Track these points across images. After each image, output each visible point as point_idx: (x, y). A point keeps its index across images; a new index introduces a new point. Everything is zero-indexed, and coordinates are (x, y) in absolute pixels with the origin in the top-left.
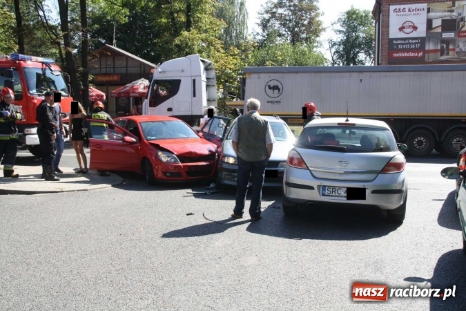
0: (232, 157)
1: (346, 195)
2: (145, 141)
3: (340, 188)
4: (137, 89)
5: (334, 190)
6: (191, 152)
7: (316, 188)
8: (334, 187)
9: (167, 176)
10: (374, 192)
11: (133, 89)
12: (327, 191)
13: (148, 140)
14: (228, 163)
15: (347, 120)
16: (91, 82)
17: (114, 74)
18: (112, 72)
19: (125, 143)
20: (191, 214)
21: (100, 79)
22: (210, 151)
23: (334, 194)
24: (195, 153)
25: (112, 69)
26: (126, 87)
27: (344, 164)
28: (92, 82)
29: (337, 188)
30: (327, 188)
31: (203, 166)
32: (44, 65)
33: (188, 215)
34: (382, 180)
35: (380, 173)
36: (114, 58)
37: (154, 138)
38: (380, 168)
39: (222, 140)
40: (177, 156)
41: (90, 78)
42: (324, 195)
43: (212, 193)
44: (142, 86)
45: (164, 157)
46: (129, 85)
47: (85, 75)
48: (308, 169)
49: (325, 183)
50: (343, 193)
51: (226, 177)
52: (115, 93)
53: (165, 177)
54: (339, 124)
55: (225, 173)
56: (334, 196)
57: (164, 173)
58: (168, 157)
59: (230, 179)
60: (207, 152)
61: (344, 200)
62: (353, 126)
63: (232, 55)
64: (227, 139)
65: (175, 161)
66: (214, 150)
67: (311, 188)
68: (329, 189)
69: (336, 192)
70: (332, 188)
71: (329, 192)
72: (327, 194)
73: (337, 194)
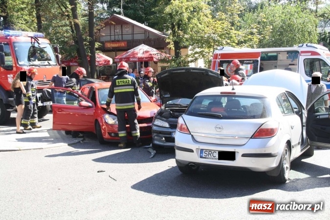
2: (99, 105)
3: (215, 151)
4: (137, 54)
5: (210, 153)
7: (195, 151)
8: (210, 151)
9: (111, 136)
10: (244, 155)
11: (134, 54)
12: (204, 154)
13: (101, 104)
16: (97, 49)
17: (123, 41)
18: (121, 39)
20: (102, 171)
21: (109, 45)
23: (210, 156)
25: (120, 36)
26: (127, 53)
27: (219, 130)
28: (100, 49)
29: (213, 151)
30: (204, 151)
32: (33, 40)
33: (98, 172)
34: (253, 144)
35: (251, 138)
36: (122, 26)
41: (97, 45)
42: (201, 157)
44: (141, 52)
46: (131, 51)
47: (92, 44)
48: (190, 134)
49: (203, 147)
50: (217, 155)
51: (156, 138)
52: (117, 58)
54: (221, 93)
56: (210, 158)
57: (109, 134)
58: (114, 119)
61: (216, 162)
63: (220, 20)
67: (191, 151)
68: (206, 152)
69: (212, 155)
70: (208, 151)
71: (206, 155)
72: (204, 156)
73: (212, 157)
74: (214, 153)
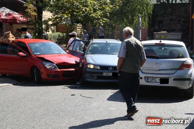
0: (92, 64)
1: (159, 81)
2: (33, 55)
3: (156, 78)
5: (153, 79)
6: (64, 62)
7: (143, 78)
9: (50, 77)
10: (175, 80)
12: (149, 80)
13: (35, 55)
14: (90, 68)
15: (160, 42)
19: (19, 57)
20: (74, 95)
22: (76, 62)
23: (153, 81)
24: (67, 63)
27: (158, 65)
29: (155, 78)
30: (149, 78)
31: (73, 71)
33: (72, 95)
34: (179, 73)
35: (178, 70)
37: (39, 53)
38: (178, 67)
39: (84, 55)
40: (56, 64)
42: (148, 82)
43: (80, 87)
45: (48, 66)
49: (148, 75)
50: (158, 80)
51: (89, 76)
53: (48, 78)
54: (156, 44)
55: (88, 74)
56: (153, 82)
57: (48, 76)
58: (51, 65)
59: (91, 78)
60: (74, 63)
61: (159, 84)
62: (163, 45)
64: (87, 54)
65: (55, 68)
66: (78, 61)
68: (150, 79)
69: (154, 80)
70: (152, 78)
71: (151, 80)
72: (149, 81)
73: (155, 81)
74: (156, 79)
